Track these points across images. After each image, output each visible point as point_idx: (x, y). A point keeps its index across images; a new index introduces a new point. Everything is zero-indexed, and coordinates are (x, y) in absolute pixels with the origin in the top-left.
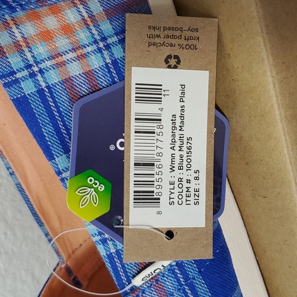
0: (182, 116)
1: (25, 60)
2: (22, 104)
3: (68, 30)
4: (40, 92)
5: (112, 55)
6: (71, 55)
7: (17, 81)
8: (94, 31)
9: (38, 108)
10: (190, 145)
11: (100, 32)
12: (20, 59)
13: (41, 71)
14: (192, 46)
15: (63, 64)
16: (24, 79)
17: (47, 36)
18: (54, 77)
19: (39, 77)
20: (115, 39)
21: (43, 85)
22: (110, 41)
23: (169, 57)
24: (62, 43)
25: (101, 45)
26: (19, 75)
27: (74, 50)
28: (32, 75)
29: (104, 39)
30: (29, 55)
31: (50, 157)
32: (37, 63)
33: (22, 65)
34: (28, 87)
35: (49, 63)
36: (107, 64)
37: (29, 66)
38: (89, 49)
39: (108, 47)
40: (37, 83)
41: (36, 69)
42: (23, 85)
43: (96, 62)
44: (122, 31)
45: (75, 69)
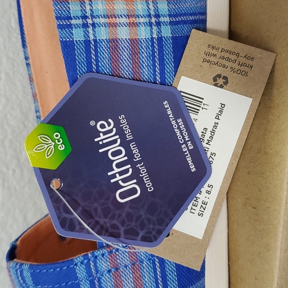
0: (213, 132)
1: (83, 10)
2: (68, 48)
4: (87, 42)
5: (160, 32)
6: (124, 20)
7: (70, 26)
8: (151, 7)
9: (80, 56)
10: (212, 160)
11: (156, 9)
12: (79, 8)
13: (94, 25)
14: (244, 72)
15: (115, 25)
16: (77, 26)
18: (103, 34)
19: (90, 30)
20: (167, 19)
21: (92, 37)
22: (162, 19)
23: (219, 76)
24: (120, 7)
25: (153, 20)
26: (73, 22)
27: (128, 16)
28: (85, 26)
29: (157, 16)
30: (88, 8)
32: (93, 17)
33: (79, 14)
34: (78, 35)
35: (102, 20)
36: (152, 38)
37: (85, 17)
38: (142, 20)
39: (158, 24)
40: (86, 34)
41: (90, 21)
42: (74, 31)
43: (143, 33)
44: (176, 16)
45: (123, 33)
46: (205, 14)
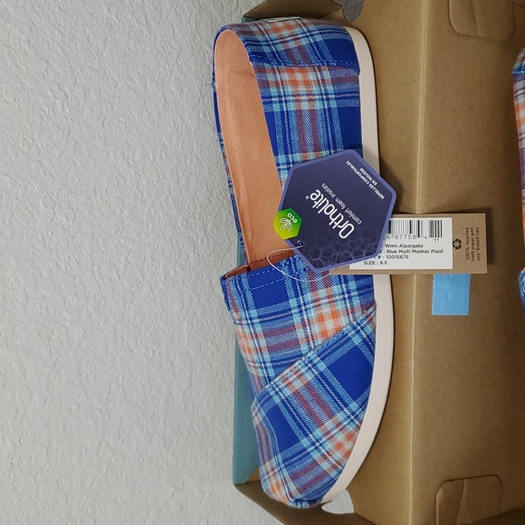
1: (279, 92)
2: (270, 117)
3: (307, 83)
4: (282, 112)
5: (329, 105)
6: (305, 98)
7: (271, 102)
8: (322, 88)
9: (278, 122)
11: (326, 90)
12: (276, 91)
13: (286, 101)
15: (300, 101)
16: (275, 102)
17: (294, 83)
18: (292, 107)
19: (284, 104)
20: (333, 96)
21: (285, 109)
22: (330, 96)
24: (302, 89)
25: (324, 97)
26: (273, 99)
27: (308, 95)
28: (281, 102)
29: (327, 94)
30: (282, 90)
31: (276, 153)
32: (285, 96)
33: (277, 94)
34: (276, 108)
35: (292, 98)
36: (324, 109)
37: (280, 96)
38: (317, 97)
39: (328, 99)
40: (282, 107)
41: (283, 99)
42: (274, 105)
43: (318, 106)
44: (339, 94)
45: (305, 106)
46: (358, 92)
